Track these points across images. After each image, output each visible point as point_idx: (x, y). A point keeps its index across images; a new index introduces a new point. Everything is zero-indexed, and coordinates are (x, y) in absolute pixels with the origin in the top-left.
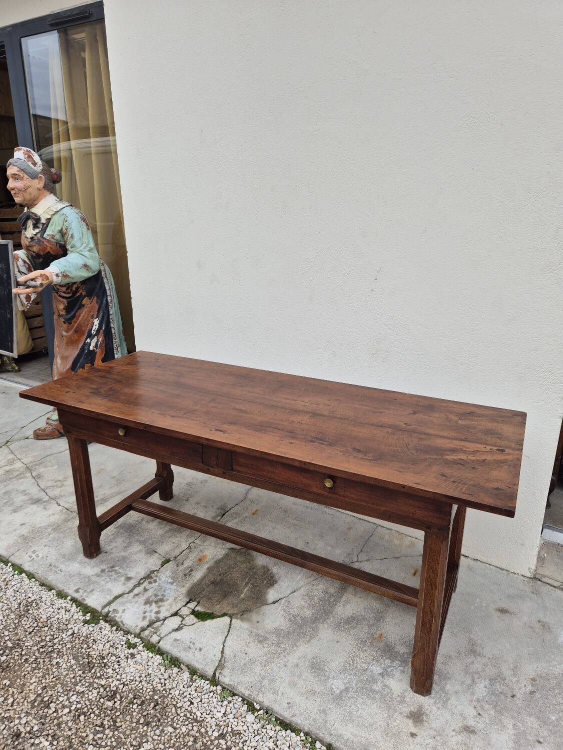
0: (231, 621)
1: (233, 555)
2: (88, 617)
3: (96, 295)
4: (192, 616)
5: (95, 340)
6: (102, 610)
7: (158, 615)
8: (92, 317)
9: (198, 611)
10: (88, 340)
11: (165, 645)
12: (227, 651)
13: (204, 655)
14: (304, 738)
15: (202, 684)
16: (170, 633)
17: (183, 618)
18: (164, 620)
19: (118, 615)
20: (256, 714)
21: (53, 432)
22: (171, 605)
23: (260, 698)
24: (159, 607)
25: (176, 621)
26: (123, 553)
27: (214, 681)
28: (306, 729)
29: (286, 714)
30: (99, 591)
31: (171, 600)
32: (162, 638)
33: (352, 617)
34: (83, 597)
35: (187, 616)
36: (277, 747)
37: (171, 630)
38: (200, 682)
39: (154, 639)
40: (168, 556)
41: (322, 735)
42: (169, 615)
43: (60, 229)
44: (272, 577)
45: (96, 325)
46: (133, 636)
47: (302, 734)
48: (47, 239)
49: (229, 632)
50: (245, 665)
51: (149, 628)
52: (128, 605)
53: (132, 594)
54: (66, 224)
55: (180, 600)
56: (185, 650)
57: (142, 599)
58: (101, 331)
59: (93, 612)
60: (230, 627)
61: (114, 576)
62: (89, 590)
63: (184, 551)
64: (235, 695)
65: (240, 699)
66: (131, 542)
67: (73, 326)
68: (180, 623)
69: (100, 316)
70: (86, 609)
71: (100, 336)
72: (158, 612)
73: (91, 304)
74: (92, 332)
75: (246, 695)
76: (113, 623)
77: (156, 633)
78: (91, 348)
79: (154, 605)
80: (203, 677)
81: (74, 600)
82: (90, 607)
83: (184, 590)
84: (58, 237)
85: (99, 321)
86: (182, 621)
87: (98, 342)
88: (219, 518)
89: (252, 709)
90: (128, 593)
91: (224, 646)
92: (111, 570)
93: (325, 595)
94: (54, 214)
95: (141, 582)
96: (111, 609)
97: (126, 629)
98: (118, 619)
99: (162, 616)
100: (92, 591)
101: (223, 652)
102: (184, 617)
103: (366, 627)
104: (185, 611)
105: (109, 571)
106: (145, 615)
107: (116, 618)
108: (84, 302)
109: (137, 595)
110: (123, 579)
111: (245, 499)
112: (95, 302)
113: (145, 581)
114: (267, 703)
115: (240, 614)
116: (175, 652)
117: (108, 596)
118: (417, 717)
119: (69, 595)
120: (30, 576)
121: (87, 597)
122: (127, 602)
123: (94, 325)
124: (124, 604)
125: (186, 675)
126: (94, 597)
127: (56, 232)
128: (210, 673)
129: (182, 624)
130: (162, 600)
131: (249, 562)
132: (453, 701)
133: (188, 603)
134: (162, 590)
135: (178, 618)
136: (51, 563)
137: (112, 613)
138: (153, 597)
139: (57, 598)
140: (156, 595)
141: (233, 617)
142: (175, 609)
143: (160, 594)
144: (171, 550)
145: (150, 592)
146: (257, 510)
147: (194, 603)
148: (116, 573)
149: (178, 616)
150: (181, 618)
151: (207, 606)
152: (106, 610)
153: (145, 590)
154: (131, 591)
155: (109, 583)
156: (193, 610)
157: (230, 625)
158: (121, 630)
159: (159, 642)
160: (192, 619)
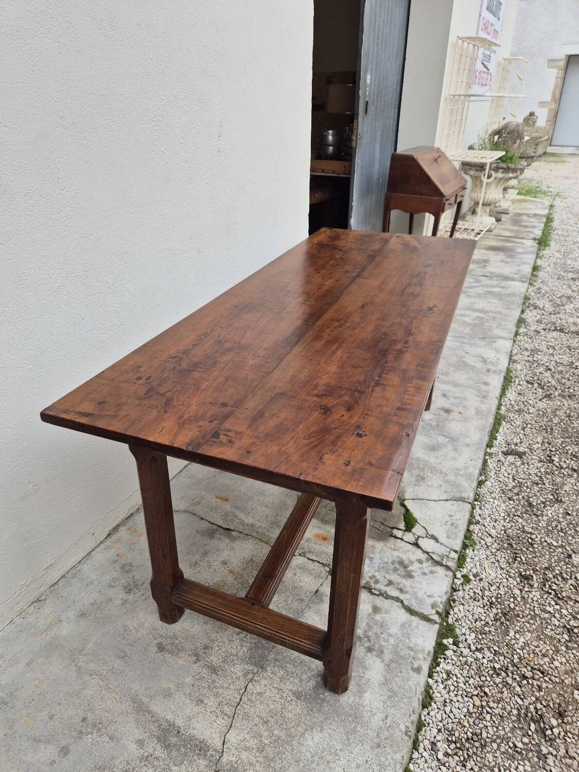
2: (448, 641)
4: (414, 530)
6: (436, 623)
7: (424, 560)
9: (405, 527)
11: (457, 545)
12: (445, 498)
13: (456, 512)
16: (442, 544)
17: (419, 537)
18: (427, 553)
19: (439, 600)
20: (485, 481)
22: (405, 552)
23: (476, 475)
24: (412, 562)
25: (423, 543)
27: (473, 506)
28: (483, 454)
30: (409, 638)
31: (396, 554)
32: (451, 549)
34: (426, 656)
35: (414, 534)
37: (439, 544)
38: (477, 517)
40: (323, 575)
42: (420, 550)
46: (455, 580)
47: (486, 457)
49: (422, 499)
50: (452, 485)
51: (444, 563)
52: (420, 595)
53: (402, 597)
55: (394, 545)
56: (456, 527)
57: (406, 583)
59: (441, 635)
60: (417, 499)
61: (376, 629)
62: (412, 653)
63: (309, 559)
65: (479, 489)
68: (426, 539)
70: (440, 649)
72: (420, 562)
75: (476, 484)
77: (447, 556)
79: (410, 568)
80: (472, 515)
81: (430, 676)
82: (436, 642)
83: (379, 545)
86: (423, 538)
88: (234, 533)
89: (483, 483)
90: (402, 602)
91: (439, 500)
92: (366, 639)
95: (377, 593)
96: (434, 611)
97: (451, 590)
99: (423, 557)
100: (410, 648)
101: (447, 500)
102: (416, 536)
104: (409, 537)
105: (369, 641)
106: (427, 572)
107: (444, 600)
109: (401, 590)
110: (378, 617)
111: (187, 512)
113: (374, 589)
116: (460, 535)
117: (414, 624)
118: (447, 411)
121: (423, 651)
122: (416, 598)
124: (420, 600)
125: (475, 527)
126: (420, 641)
128: (467, 506)
129: (427, 537)
130: (401, 563)
133: (396, 537)
134: (385, 566)
135: (420, 542)
136: (372, 748)
137: (438, 610)
138: (399, 571)
139: (433, 704)
140: (395, 570)
141: (403, 498)
142: (411, 546)
143: (392, 567)
144: (311, 574)
145: (394, 577)
146: (217, 497)
147: (395, 532)
148: (369, 630)
149: (418, 542)
150: (419, 539)
151: (396, 520)
152: (436, 618)
153: (390, 583)
154: (397, 599)
155: (390, 631)
156: (405, 531)
157: (414, 499)
158: (452, 595)
159: (456, 552)
160: (417, 530)
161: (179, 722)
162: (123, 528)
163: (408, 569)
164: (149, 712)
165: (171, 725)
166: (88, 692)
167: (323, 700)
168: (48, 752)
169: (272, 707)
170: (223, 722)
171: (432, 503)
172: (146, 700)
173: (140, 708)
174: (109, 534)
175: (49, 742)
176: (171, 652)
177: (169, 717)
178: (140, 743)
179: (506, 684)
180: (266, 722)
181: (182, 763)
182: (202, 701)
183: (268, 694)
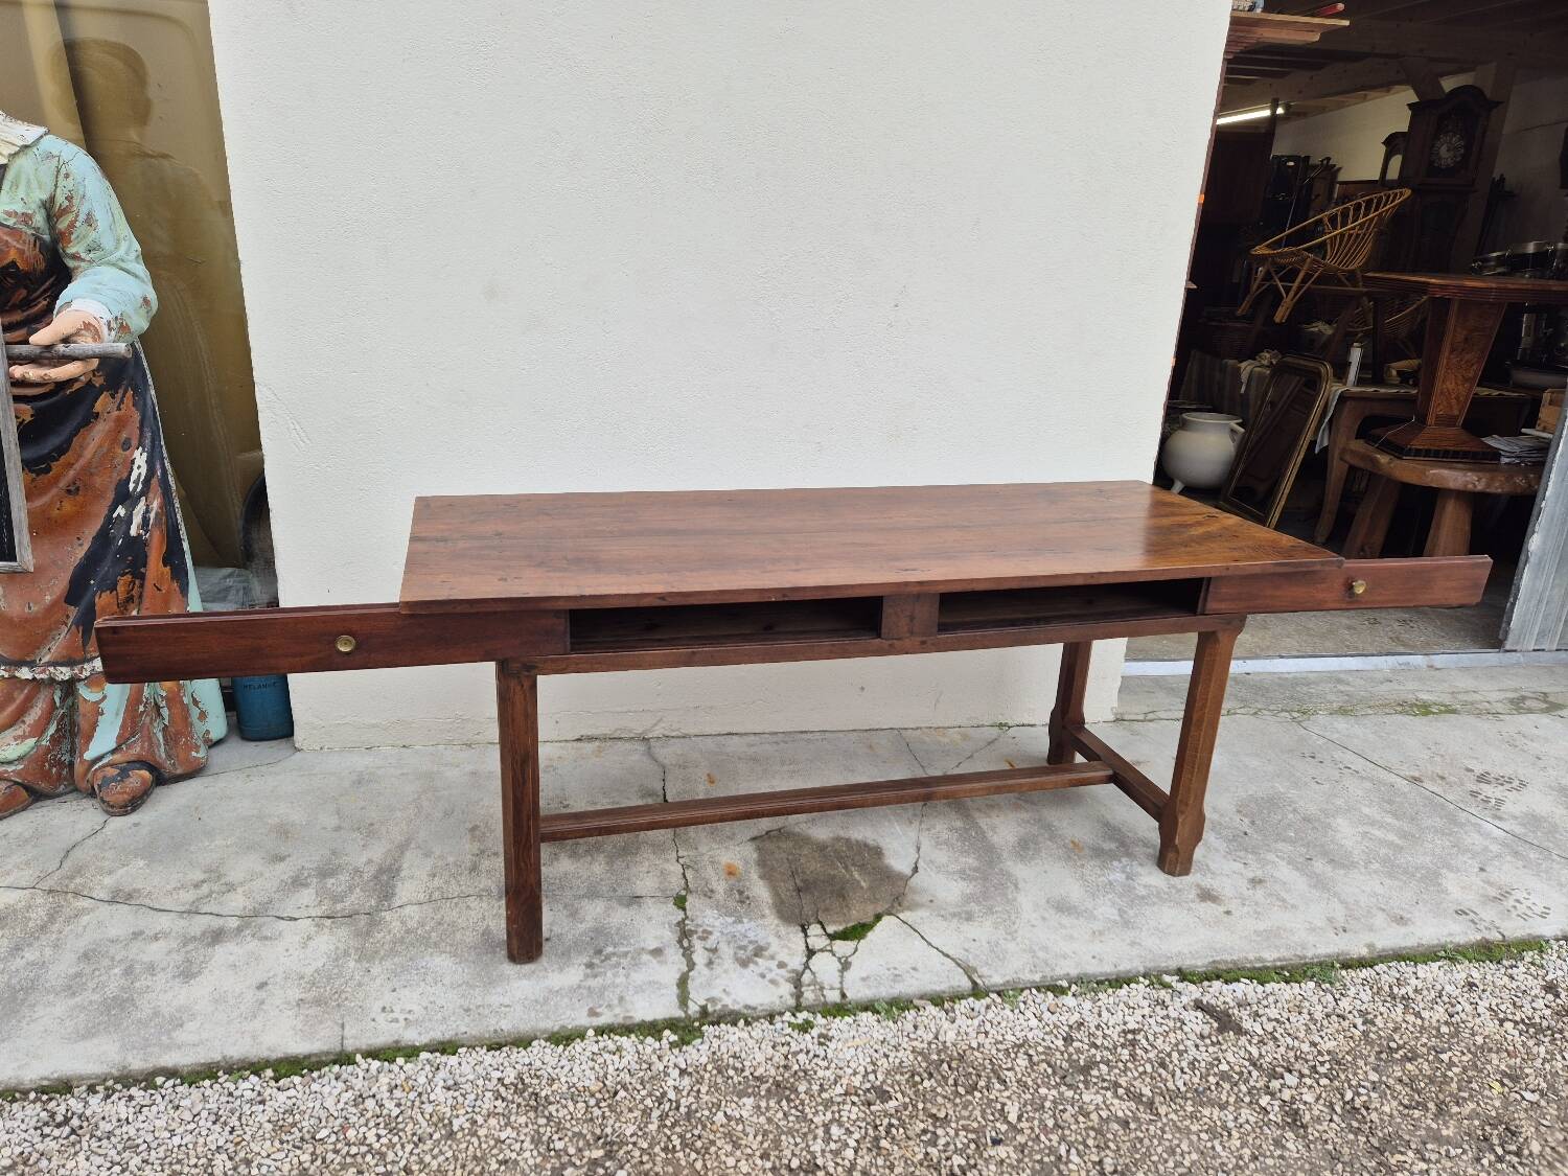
0: (899, 918)
1: (769, 845)
2: (670, 1036)
3: (130, 385)
4: (838, 943)
5: (141, 507)
6: (686, 1012)
7: (789, 968)
8: (127, 445)
9: (835, 932)
10: (121, 511)
11: (857, 992)
12: (950, 953)
13: (929, 972)
14: (1147, 982)
15: (967, 1006)
16: (842, 977)
17: (830, 951)
18: (807, 967)
20: (1070, 994)
21: (13, 795)
22: (785, 947)
23: (1059, 972)
25: (825, 959)
26: (582, 927)
27: (977, 992)
28: (1142, 970)
29: (1107, 968)
30: (636, 993)
31: (772, 939)
32: (841, 989)
34: (619, 1017)
35: (830, 944)
36: (1134, 1008)
37: (838, 974)
38: (962, 1007)
39: (833, 996)
40: (668, 892)
41: (1164, 965)
42: (805, 959)
43: (45, 197)
44: (866, 845)
45: (139, 467)
46: (788, 1014)
47: (1141, 979)
48: (8, 227)
49: (916, 931)
50: (992, 951)
51: (804, 989)
52: (719, 982)
54: (69, 183)
55: (788, 933)
56: (896, 981)
58: (154, 481)
59: (672, 1024)
60: (910, 926)
62: (615, 1002)
63: (684, 874)
64: (1022, 990)
65: (1034, 991)
67: (57, 479)
68: (834, 959)
69: (148, 442)
70: (653, 1029)
71: (151, 495)
72: (782, 966)
73: (119, 409)
74: (131, 486)
75: (1038, 980)
76: (732, 1018)
77: (822, 989)
78: (133, 532)
79: (759, 960)
80: (957, 997)
81: (601, 1031)
82: (655, 1021)
83: (772, 920)
84: (39, 219)
85: (145, 454)
86: (834, 955)
87: (147, 511)
89: (1058, 991)
90: (691, 970)
91: (936, 948)
94: (16, 154)
95: (685, 944)
96: (703, 1003)
97: (765, 1013)
98: (736, 1007)
99: (795, 966)
100: (621, 999)
101: (947, 956)
102: (829, 948)
103: (1049, 843)
104: (820, 942)
105: (602, 961)
106: (769, 978)
107: (731, 1007)
108: (98, 407)
109: (710, 963)
110: (645, 957)
111: (664, 767)
112: (131, 404)
113: (690, 941)
114: (1074, 972)
115: (896, 904)
116: (886, 991)
117: (664, 992)
118: (1207, 896)
119: (587, 1029)
120: (447, 1047)
121: (627, 1011)
122: (709, 981)
123: (135, 467)
124: (709, 985)
125: (931, 1009)
126: (640, 1005)
127: (34, 206)
128: (966, 984)
129: (839, 959)
130: (761, 949)
131: (808, 844)
132: (1213, 866)
133: (804, 931)
134: (740, 937)
135: (822, 955)
136: (461, 1006)
137: (709, 1006)
138: (742, 952)
139: (561, 1047)
140: (742, 948)
141: (894, 912)
142: (804, 945)
143: (745, 943)
144: (661, 883)
146: (708, 775)
147: (814, 926)
148: (619, 956)
149: (820, 953)
150: (827, 953)
151: (839, 920)
152: (693, 1009)
153: (713, 951)
154: (692, 965)
155: (632, 974)
156: (827, 935)
157: (905, 923)
158: (757, 1019)
159: (844, 995)
160: (843, 947)
161: (403, 874)
162: (597, 743)
163: (756, 959)
164: (402, 853)
165: (399, 870)
166: (399, 814)
167: (494, 952)
168: (334, 821)
169: (460, 921)
170: (422, 897)
171: (919, 942)
172: (412, 846)
173: (403, 848)
174: (578, 740)
175: (340, 818)
176: (473, 837)
177: (405, 866)
178: (370, 861)
179: (647, 1112)
180: (440, 924)
181: (364, 892)
182: (434, 876)
183: (473, 913)
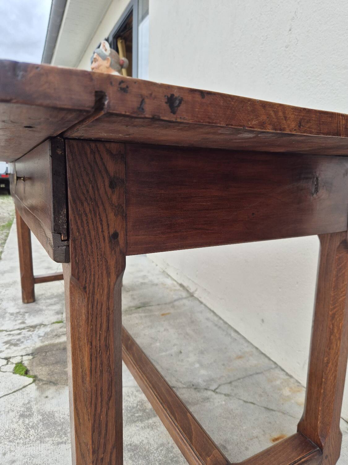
0: (29, 384)
4: (14, 366)
9: (24, 364)
17: (7, 364)
22: (15, 351)
24: (7, 348)
26: (44, 307)
31: (22, 347)
33: (135, 446)
35: (13, 363)
42: (3, 357)
53: (8, 333)
55: (27, 350)
60: (21, 389)
61: (19, 318)
66: (58, 303)
79: (7, 346)
86: (2, 366)
90: (7, 331)
92: (23, 314)
93: (137, 405)
95: (26, 328)
102: (9, 363)
104: (16, 360)
105: (20, 314)
109: (10, 335)
110: (20, 321)
113: (29, 328)
115: (44, 382)
130: (16, 345)
133: (28, 354)
134: (27, 339)
135: (5, 362)
138: (16, 340)
140: (19, 340)
141: (37, 382)
142: (12, 355)
145: (19, 337)
147: (31, 357)
149: (6, 361)
151: (34, 363)
153: (19, 334)
154: (11, 331)
156: (22, 361)
157: (24, 387)
160: (11, 367)
163: (9, 345)
